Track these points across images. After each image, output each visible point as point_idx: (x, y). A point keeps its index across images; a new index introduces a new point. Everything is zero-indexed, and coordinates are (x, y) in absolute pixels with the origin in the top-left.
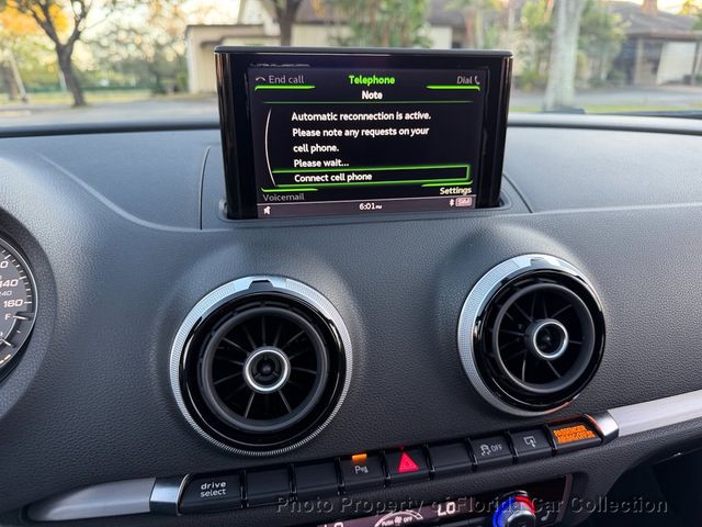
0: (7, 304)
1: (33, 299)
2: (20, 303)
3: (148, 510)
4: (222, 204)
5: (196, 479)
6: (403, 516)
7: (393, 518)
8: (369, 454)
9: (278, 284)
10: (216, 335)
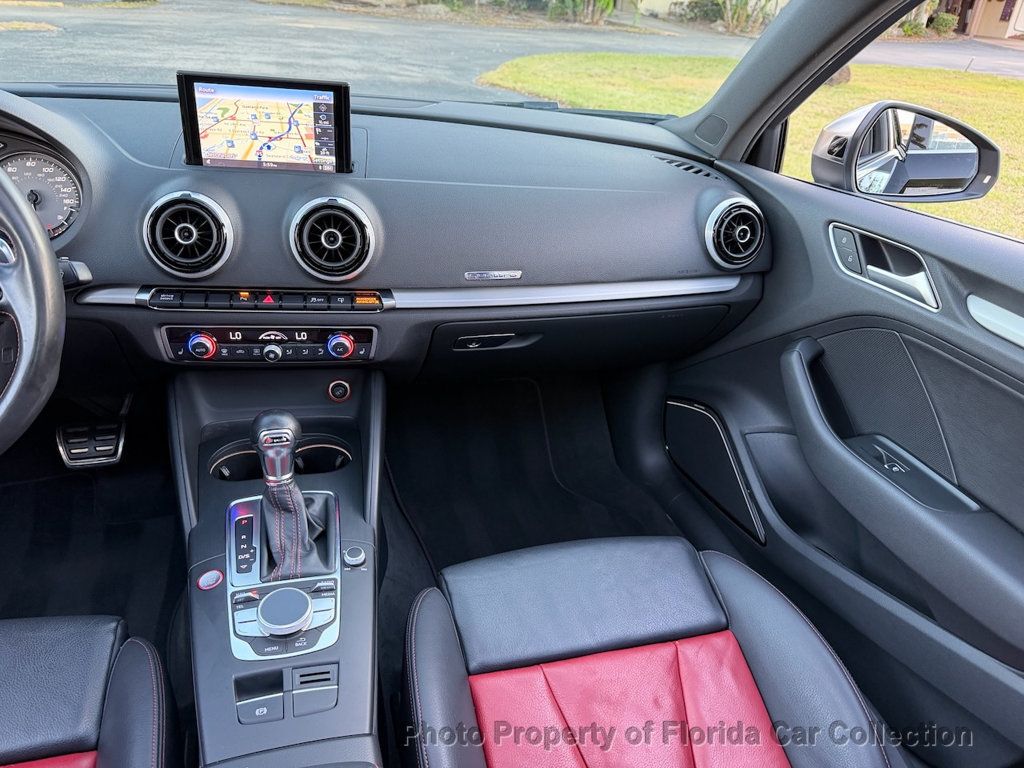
0: (67, 201)
1: (79, 200)
2: (72, 202)
3: (134, 302)
4: (184, 156)
5: (159, 292)
6: (276, 335)
7: (269, 335)
8: (251, 293)
9: (194, 196)
10: (163, 215)
